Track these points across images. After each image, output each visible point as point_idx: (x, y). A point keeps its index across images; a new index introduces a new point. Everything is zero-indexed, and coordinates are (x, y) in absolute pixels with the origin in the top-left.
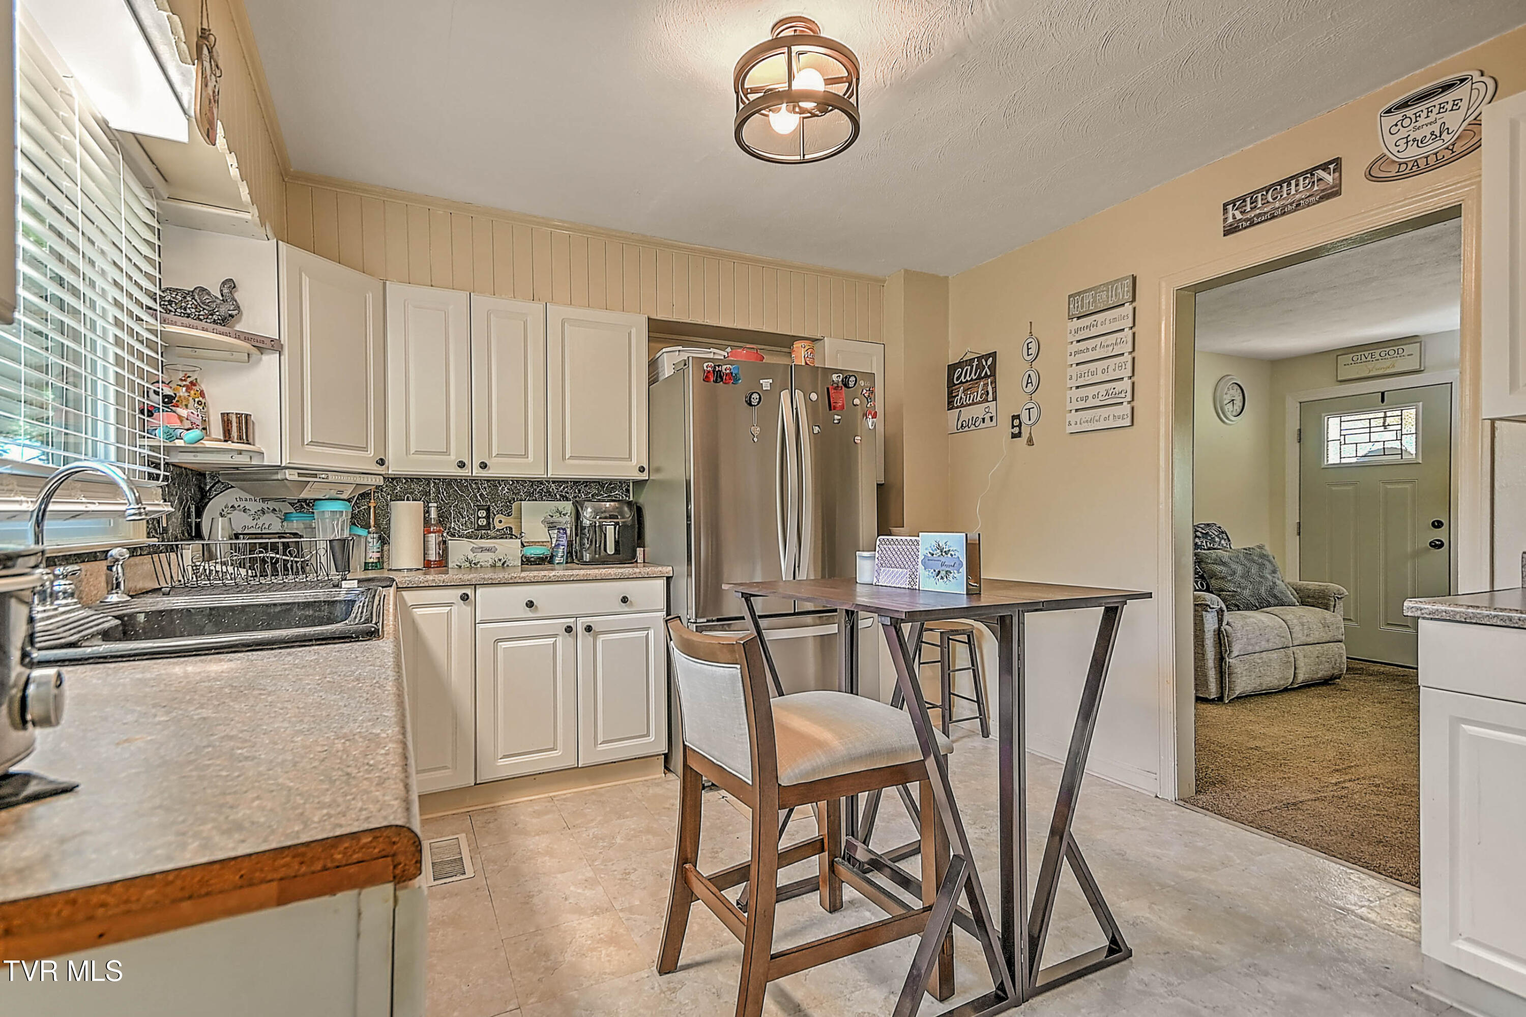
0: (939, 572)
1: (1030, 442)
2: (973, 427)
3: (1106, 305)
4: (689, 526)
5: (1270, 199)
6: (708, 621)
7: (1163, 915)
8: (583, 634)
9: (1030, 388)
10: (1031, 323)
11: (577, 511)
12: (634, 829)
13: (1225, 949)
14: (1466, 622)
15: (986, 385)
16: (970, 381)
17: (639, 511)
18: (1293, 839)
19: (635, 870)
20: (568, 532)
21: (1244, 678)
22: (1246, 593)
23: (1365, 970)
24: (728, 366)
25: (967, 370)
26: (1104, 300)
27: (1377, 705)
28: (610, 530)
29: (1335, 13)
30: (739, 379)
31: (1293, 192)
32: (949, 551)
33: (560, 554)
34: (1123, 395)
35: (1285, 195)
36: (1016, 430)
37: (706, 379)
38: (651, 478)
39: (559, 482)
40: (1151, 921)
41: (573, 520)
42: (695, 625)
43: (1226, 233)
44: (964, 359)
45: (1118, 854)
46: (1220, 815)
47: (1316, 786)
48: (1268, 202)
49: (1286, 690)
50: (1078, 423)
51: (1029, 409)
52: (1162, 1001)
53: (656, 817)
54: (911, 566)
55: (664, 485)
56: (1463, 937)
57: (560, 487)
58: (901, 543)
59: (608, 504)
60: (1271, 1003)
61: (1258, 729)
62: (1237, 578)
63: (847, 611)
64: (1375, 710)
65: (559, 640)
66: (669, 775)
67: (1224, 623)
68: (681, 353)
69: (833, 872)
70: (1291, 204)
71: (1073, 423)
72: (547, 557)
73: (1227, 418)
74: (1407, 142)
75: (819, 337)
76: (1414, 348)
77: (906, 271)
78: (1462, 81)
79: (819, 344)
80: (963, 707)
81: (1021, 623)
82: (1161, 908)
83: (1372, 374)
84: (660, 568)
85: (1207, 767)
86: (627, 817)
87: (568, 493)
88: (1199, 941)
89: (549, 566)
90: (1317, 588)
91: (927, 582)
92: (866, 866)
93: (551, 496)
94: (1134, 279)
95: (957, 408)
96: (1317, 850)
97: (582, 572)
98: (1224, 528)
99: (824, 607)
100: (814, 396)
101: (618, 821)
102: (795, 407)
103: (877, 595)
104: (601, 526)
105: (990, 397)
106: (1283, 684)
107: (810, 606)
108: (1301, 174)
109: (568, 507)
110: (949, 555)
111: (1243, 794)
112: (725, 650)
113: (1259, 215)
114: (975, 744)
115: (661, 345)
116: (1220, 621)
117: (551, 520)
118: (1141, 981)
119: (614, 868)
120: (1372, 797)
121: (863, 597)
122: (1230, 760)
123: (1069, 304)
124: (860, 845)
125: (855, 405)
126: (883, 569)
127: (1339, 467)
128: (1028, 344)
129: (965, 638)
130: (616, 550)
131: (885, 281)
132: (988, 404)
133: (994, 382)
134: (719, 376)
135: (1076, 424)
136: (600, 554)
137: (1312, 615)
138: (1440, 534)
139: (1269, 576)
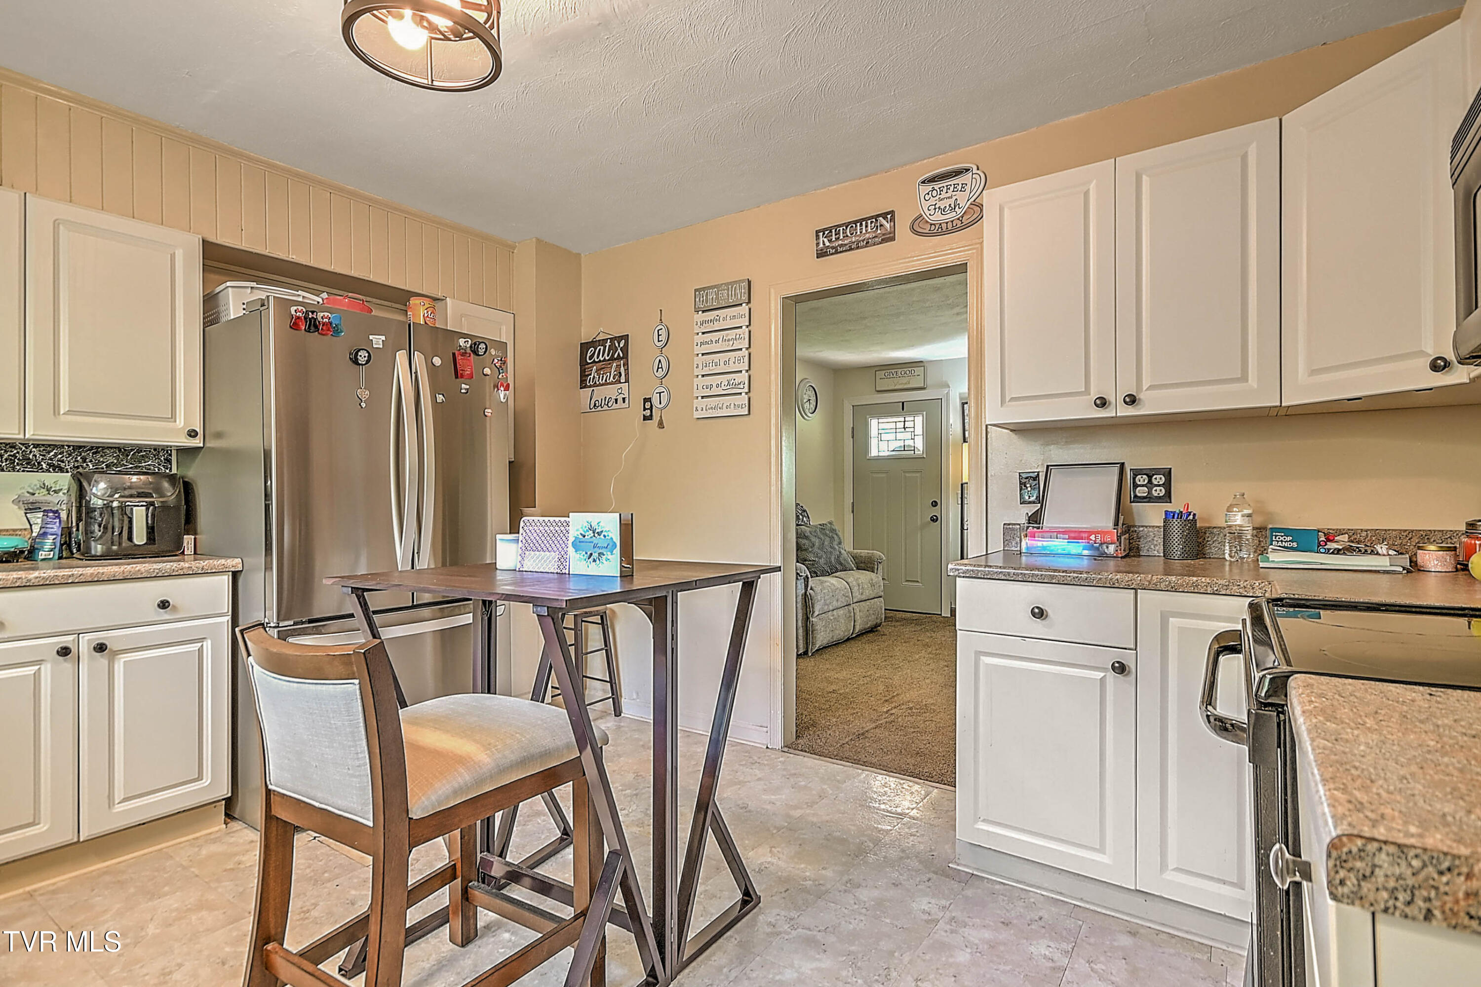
0: (591, 554)
1: (661, 425)
2: (606, 407)
3: (726, 303)
4: (267, 508)
5: (849, 235)
6: (295, 624)
7: (781, 856)
8: (90, 657)
9: (661, 373)
10: (661, 310)
11: (81, 488)
12: (177, 909)
13: (829, 873)
14: (984, 578)
15: (618, 366)
16: (603, 361)
17: (188, 490)
18: (865, 764)
19: (180, 965)
20: (64, 515)
21: (822, 634)
22: (822, 561)
23: (920, 862)
24: (326, 314)
25: (600, 349)
26: (725, 297)
27: (904, 644)
28: (139, 516)
29: (896, 91)
30: (342, 332)
31: (864, 231)
32: (602, 531)
33: (47, 547)
34: (742, 386)
35: (859, 233)
36: (648, 413)
37: (295, 326)
38: (208, 445)
39: (47, 447)
40: (773, 864)
41: (73, 500)
42: (276, 630)
43: (819, 256)
44: (597, 339)
45: (742, 808)
46: (815, 754)
47: (874, 716)
48: (847, 236)
49: (848, 639)
50: (704, 409)
51: (660, 393)
52: (787, 937)
53: (213, 885)
54: (560, 549)
55: (230, 456)
56: (981, 819)
57: (49, 452)
58: (549, 524)
59: (134, 479)
60: (864, 911)
61: (832, 675)
62: (816, 549)
63: (484, 602)
64: (903, 648)
65: (46, 670)
66: (235, 825)
67: (809, 588)
68: (255, 291)
69: (467, 899)
70: (863, 241)
71: (699, 409)
72: (23, 552)
73: (806, 415)
74: (935, 209)
75: (440, 296)
76: (919, 370)
77: (539, 241)
78: (967, 170)
79: (438, 305)
80: (595, 689)
81: (675, 602)
82: (779, 849)
83: (896, 388)
84: (223, 561)
85: (802, 714)
86: (166, 895)
87: (63, 462)
88: (807, 871)
89: (28, 564)
90: (867, 555)
91: (578, 564)
92: (503, 881)
93: (31, 465)
94: (749, 282)
95: (590, 386)
96: (880, 769)
97: (89, 571)
98: (805, 507)
99: (444, 597)
100: (437, 361)
101: (150, 903)
102: (413, 371)
103: (521, 582)
104: (122, 508)
105: (623, 379)
106: (848, 634)
107: (427, 598)
108: (869, 218)
109: (64, 480)
110: (602, 536)
111: (829, 732)
112: (336, 663)
113: (841, 246)
114: (609, 725)
115: (223, 278)
116: (806, 586)
117: (32, 499)
118: (770, 924)
119: (145, 971)
120: (910, 718)
121: (504, 584)
122: (817, 705)
123: (695, 298)
124: (495, 859)
125: (486, 375)
126: (527, 553)
127: (878, 459)
128: (658, 331)
129: (598, 619)
130: (149, 538)
131: (514, 248)
132: (619, 385)
133: (626, 364)
134: (313, 325)
135: (702, 410)
136: (120, 544)
137: (864, 577)
138: (935, 512)
139: (837, 547)
